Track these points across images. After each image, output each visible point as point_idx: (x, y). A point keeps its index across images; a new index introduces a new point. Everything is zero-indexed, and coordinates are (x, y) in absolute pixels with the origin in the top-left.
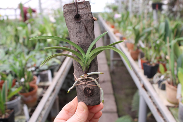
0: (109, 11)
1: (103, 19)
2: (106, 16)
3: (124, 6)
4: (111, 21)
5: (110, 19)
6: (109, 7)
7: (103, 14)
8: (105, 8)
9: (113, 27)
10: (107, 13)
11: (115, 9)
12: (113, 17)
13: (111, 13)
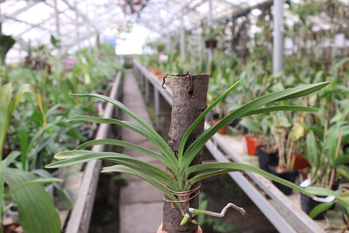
0: (150, 51)
1: (143, 65)
2: (147, 59)
3: (174, 44)
4: (155, 65)
5: (153, 63)
6: (150, 45)
7: (141, 57)
8: (143, 48)
9: (157, 74)
10: (148, 55)
11: (161, 49)
12: (158, 59)
13: (155, 55)
